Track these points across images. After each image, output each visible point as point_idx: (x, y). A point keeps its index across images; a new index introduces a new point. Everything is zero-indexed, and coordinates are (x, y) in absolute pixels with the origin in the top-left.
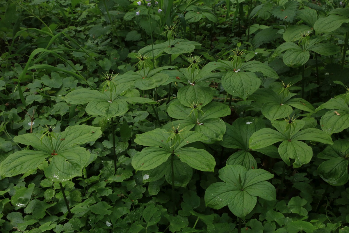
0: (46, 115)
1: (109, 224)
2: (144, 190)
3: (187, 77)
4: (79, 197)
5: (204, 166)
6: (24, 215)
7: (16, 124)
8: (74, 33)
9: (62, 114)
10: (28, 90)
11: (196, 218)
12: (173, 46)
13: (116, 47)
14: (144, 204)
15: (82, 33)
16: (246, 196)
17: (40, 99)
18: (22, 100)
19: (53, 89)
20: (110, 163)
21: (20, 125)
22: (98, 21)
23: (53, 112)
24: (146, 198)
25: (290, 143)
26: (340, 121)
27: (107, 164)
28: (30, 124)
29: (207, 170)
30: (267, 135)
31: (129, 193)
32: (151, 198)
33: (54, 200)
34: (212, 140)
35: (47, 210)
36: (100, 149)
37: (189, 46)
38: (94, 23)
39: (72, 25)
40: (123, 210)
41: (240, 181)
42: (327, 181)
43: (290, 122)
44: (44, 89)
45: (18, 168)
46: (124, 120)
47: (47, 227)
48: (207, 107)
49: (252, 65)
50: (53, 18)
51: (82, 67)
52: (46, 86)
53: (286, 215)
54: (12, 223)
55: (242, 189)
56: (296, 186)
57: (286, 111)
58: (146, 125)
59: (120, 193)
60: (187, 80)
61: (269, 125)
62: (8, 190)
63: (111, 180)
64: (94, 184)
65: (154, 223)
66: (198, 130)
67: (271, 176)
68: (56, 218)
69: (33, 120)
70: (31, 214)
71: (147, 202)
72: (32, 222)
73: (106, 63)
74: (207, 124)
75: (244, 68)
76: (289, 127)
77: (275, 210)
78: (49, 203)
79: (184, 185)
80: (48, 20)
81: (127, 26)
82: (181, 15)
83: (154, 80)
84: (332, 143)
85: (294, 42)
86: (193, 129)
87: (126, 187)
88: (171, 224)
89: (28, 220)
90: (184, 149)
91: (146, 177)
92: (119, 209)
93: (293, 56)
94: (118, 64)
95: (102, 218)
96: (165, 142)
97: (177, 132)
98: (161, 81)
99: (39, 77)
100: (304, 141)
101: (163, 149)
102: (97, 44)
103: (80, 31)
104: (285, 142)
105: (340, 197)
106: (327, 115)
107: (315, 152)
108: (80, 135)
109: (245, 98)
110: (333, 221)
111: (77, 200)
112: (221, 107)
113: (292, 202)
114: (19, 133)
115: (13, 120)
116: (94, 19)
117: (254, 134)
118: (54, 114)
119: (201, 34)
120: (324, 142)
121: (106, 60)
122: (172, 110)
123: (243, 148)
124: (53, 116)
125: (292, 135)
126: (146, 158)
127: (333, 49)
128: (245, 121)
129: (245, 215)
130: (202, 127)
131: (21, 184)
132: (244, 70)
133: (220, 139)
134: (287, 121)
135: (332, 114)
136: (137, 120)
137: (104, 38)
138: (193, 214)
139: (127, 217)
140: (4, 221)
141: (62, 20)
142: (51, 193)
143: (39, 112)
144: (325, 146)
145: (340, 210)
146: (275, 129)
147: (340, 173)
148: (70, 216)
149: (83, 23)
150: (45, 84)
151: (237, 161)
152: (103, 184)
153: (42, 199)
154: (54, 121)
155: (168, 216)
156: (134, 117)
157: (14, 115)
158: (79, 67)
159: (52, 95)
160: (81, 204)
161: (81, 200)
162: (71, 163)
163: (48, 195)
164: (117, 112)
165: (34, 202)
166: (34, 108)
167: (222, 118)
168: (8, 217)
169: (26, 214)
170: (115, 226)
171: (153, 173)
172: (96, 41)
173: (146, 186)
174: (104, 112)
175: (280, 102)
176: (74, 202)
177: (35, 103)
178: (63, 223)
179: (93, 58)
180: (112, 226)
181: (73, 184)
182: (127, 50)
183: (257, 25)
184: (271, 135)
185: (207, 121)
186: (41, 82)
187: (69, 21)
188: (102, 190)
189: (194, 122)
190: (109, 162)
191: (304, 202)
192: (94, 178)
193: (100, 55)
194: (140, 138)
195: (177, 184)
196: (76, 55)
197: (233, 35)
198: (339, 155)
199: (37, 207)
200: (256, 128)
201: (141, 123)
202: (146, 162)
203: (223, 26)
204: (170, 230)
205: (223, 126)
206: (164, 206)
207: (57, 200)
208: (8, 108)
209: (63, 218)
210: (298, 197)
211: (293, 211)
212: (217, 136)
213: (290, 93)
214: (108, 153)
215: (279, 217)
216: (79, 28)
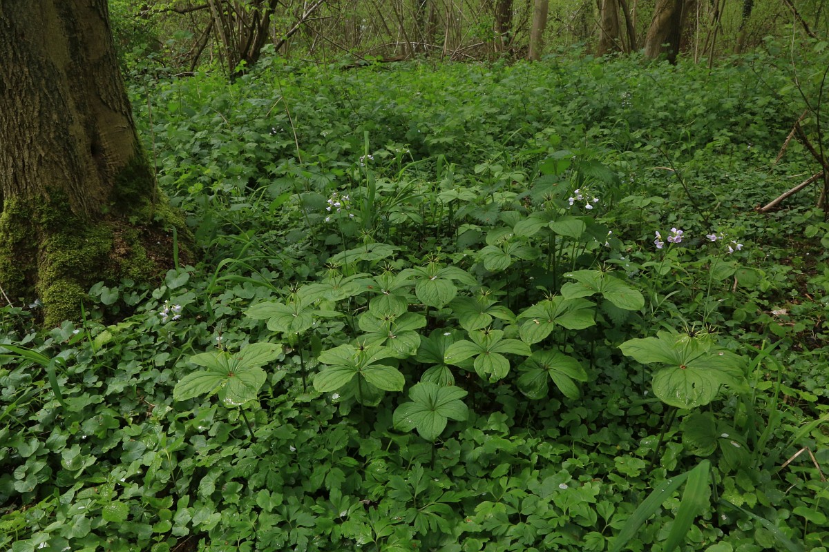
0: (235, 329)
1: (292, 449)
2: (334, 410)
3: (381, 285)
4: (265, 418)
5: (391, 385)
6: (208, 437)
7: (204, 340)
8: (274, 238)
9: (251, 327)
10: (219, 302)
11: (390, 439)
12: (370, 251)
13: (317, 252)
14: (333, 426)
15: (283, 238)
16: (437, 417)
17: (230, 311)
18: (211, 314)
19: (244, 300)
20: (300, 380)
21: (209, 339)
22: (299, 224)
23: (242, 325)
24: (336, 419)
25: (487, 356)
26: (540, 330)
27: (296, 381)
28: (218, 339)
29: (395, 389)
30: (464, 348)
31: (318, 413)
32: (341, 419)
33: (238, 422)
34: (405, 354)
35: (231, 432)
36: (290, 365)
37: (386, 251)
38: (296, 227)
39: (274, 229)
40: (310, 433)
41: (430, 400)
42: (526, 394)
43: (487, 333)
44: (235, 301)
45: (191, 391)
46: (317, 332)
47: (230, 452)
48: (402, 318)
49: (449, 272)
50: (254, 223)
51: (278, 275)
52: (237, 297)
53: (485, 432)
54: (195, 447)
55: (433, 409)
56: (498, 399)
57: (486, 319)
58: (341, 338)
59: (307, 414)
60: (380, 289)
61: (467, 337)
62: (192, 411)
63: (299, 399)
64: (282, 403)
65: (341, 447)
66: (391, 344)
67: (464, 393)
68: (239, 442)
69: (220, 335)
70: (215, 437)
71: (337, 423)
72: (215, 446)
73: (304, 270)
74: (401, 338)
75: (441, 275)
76: (485, 339)
77: (474, 427)
78: (234, 425)
79: (376, 404)
80: (247, 226)
81: (330, 229)
82: (384, 217)
83: (344, 290)
84: (530, 354)
85: (498, 246)
86: (384, 344)
87: (315, 407)
88: (362, 448)
89: (211, 443)
90: (371, 367)
91: (336, 397)
92: (305, 431)
93: (494, 261)
94: (317, 270)
95: (283, 443)
96: (350, 360)
97: (362, 349)
98: (352, 290)
99: (231, 287)
100: (501, 353)
101: (348, 367)
102: (297, 248)
103: (281, 235)
104: (481, 356)
105: (544, 409)
106: (526, 324)
107: (513, 365)
108: (259, 354)
109: (440, 307)
110: (534, 436)
111: (263, 422)
112: (417, 317)
113: (492, 418)
114: (207, 348)
115: (200, 335)
116: (296, 222)
117: (450, 347)
118: (243, 327)
119: (409, 235)
120: (522, 354)
121: (304, 266)
122: (363, 322)
123: (439, 362)
124: (243, 330)
125: (489, 348)
126: (328, 378)
127: (534, 253)
128: (443, 332)
129: (434, 438)
130: (395, 341)
131: (206, 404)
132: (440, 278)
133: (414, 353)
134: (483, 332)
135: (532, 322)
136: (332, 331)
137: (304, 242)
138: (387, 435)
139: (313, 440)
140: (186, 444)
141: (263, 224)
142: (235, 415)
143: (229, 326)
144: (525, 357)
145: (544, 422)
146: (472, 341)
147: (539, 386)
148: (254, 440)
149: (285, 227)
150: (237, 295)
151: (434, 376)
152: (290, 404)
153: (226, 421)
154: (243, 335)
155: (358, 439)
156: (329, 328)
157: (201, 330)
158: (275, 275)
159: (245, 306)
160: (265, 427)
161: (267, 422)
162: (246, 385)
163: (233, 417)
164: (301, 327)
165: (218, 423)
166: (225, 321)
167: (416, 330)
168: (191, 441)
169: (210, 437)
170: (299, 451)
171: (343, 391)
172: (296, 246)
173: (337, 405)
174: (286, 327)
175: (480, 310)
176: (258, 424)
177: (224, 316)
178: (246, 447)
179: (290, 264)
180: (296, 451)
181: (259, 404)
182: (327, 253)
183: (467, 225)
184: (468, 348)
185: (400, 334)
186: (233, 292)
187: (270, 226)
188: (288, 411)
189: (386, 335)
190: (298, 379)
191: (505, 417)
192: (282, 397)
193: (298, 261)
194: (325, 355)
195: (368, 404)
196: (272, 262)
197: (443, 235)
198: (539, 366)
199: (220, 430)
200: (455, 339)
201: (335, 335)
202: (328, 382)
203: (433, 226)
204: (360, 454)
205: (417, 339)
206: (355, 426)
207: (241, 422)
208: (199, 321)
209: (247, 441)
210: (499, 413)
211: (493, 427)
212: (410, 351)
213: (489, 301)
214: (299, 369)
215: (478, 435)
216: (280, 233)
